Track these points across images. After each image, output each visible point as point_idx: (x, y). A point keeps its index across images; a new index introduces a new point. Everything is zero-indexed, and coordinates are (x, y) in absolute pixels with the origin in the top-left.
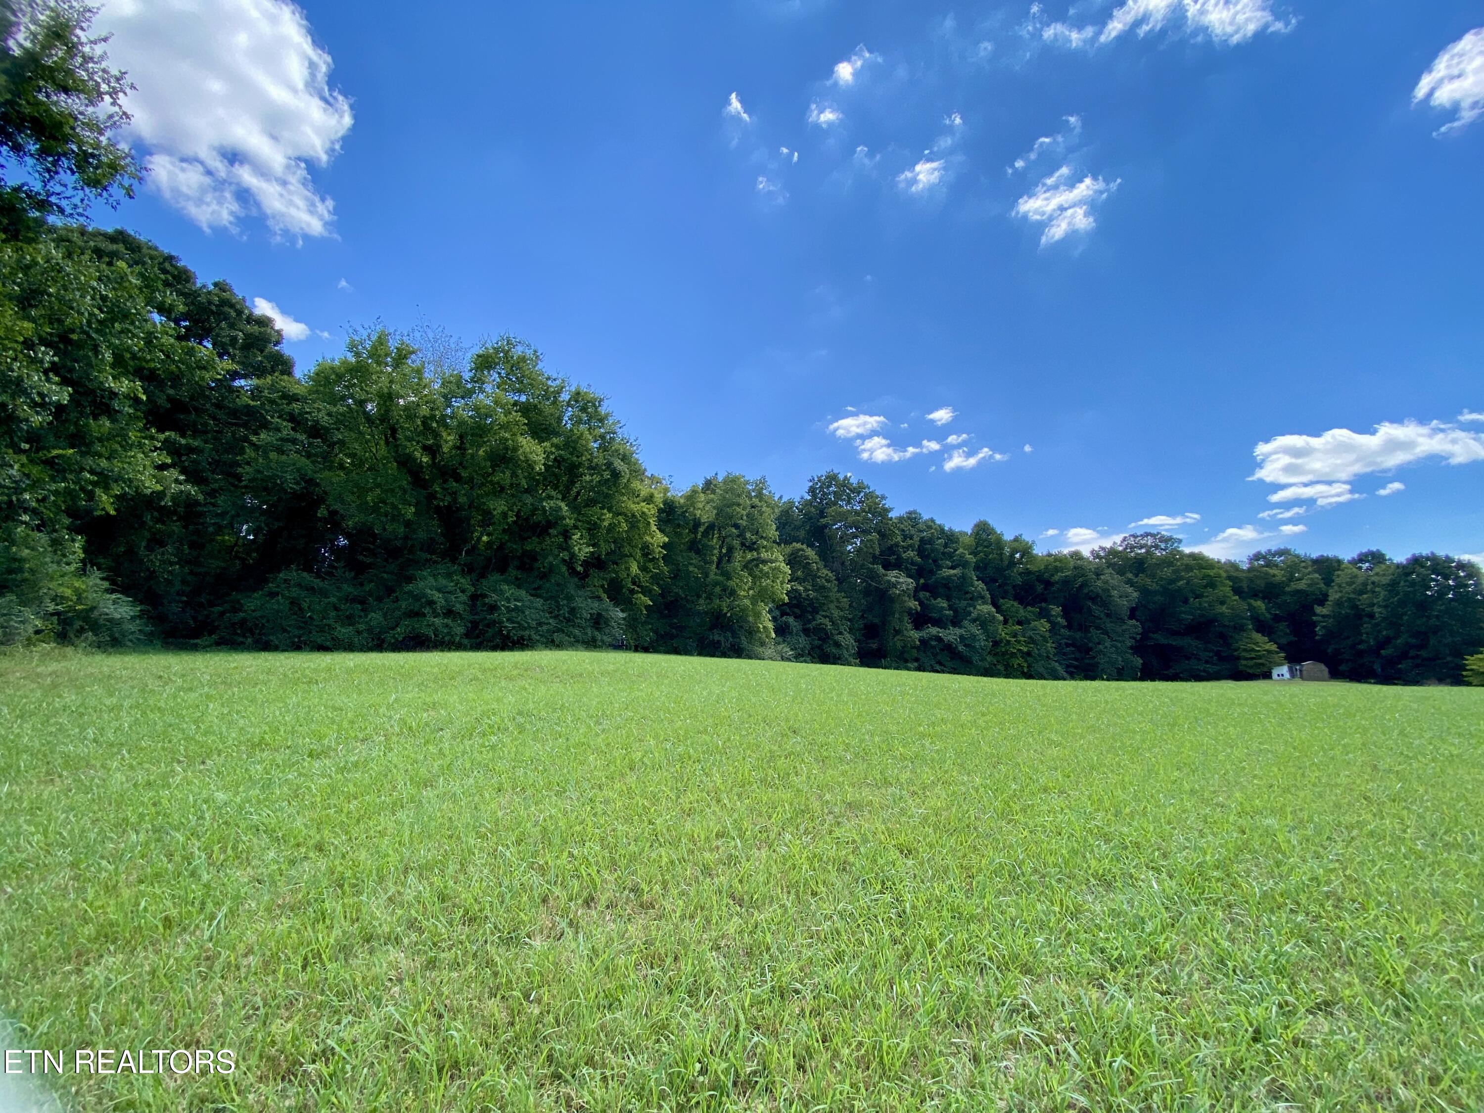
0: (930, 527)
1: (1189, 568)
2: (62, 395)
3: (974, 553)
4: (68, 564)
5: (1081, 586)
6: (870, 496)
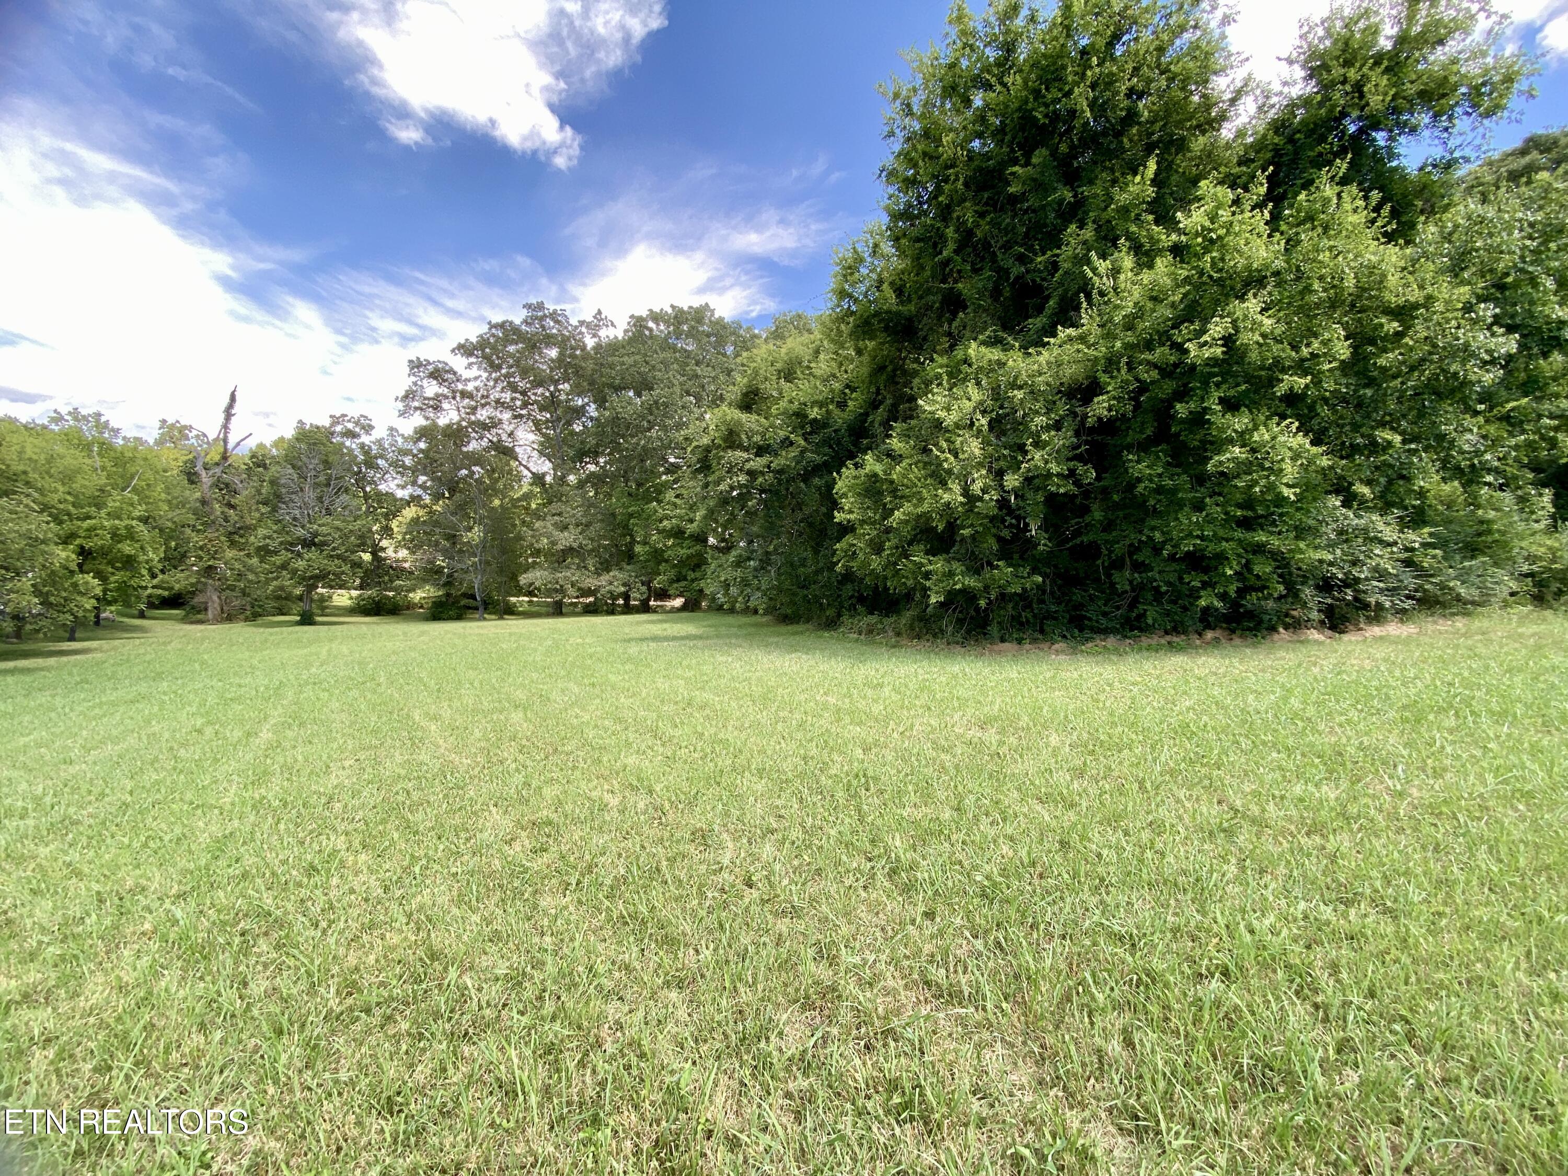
2: (1509, 344)
4: (1537, 521)
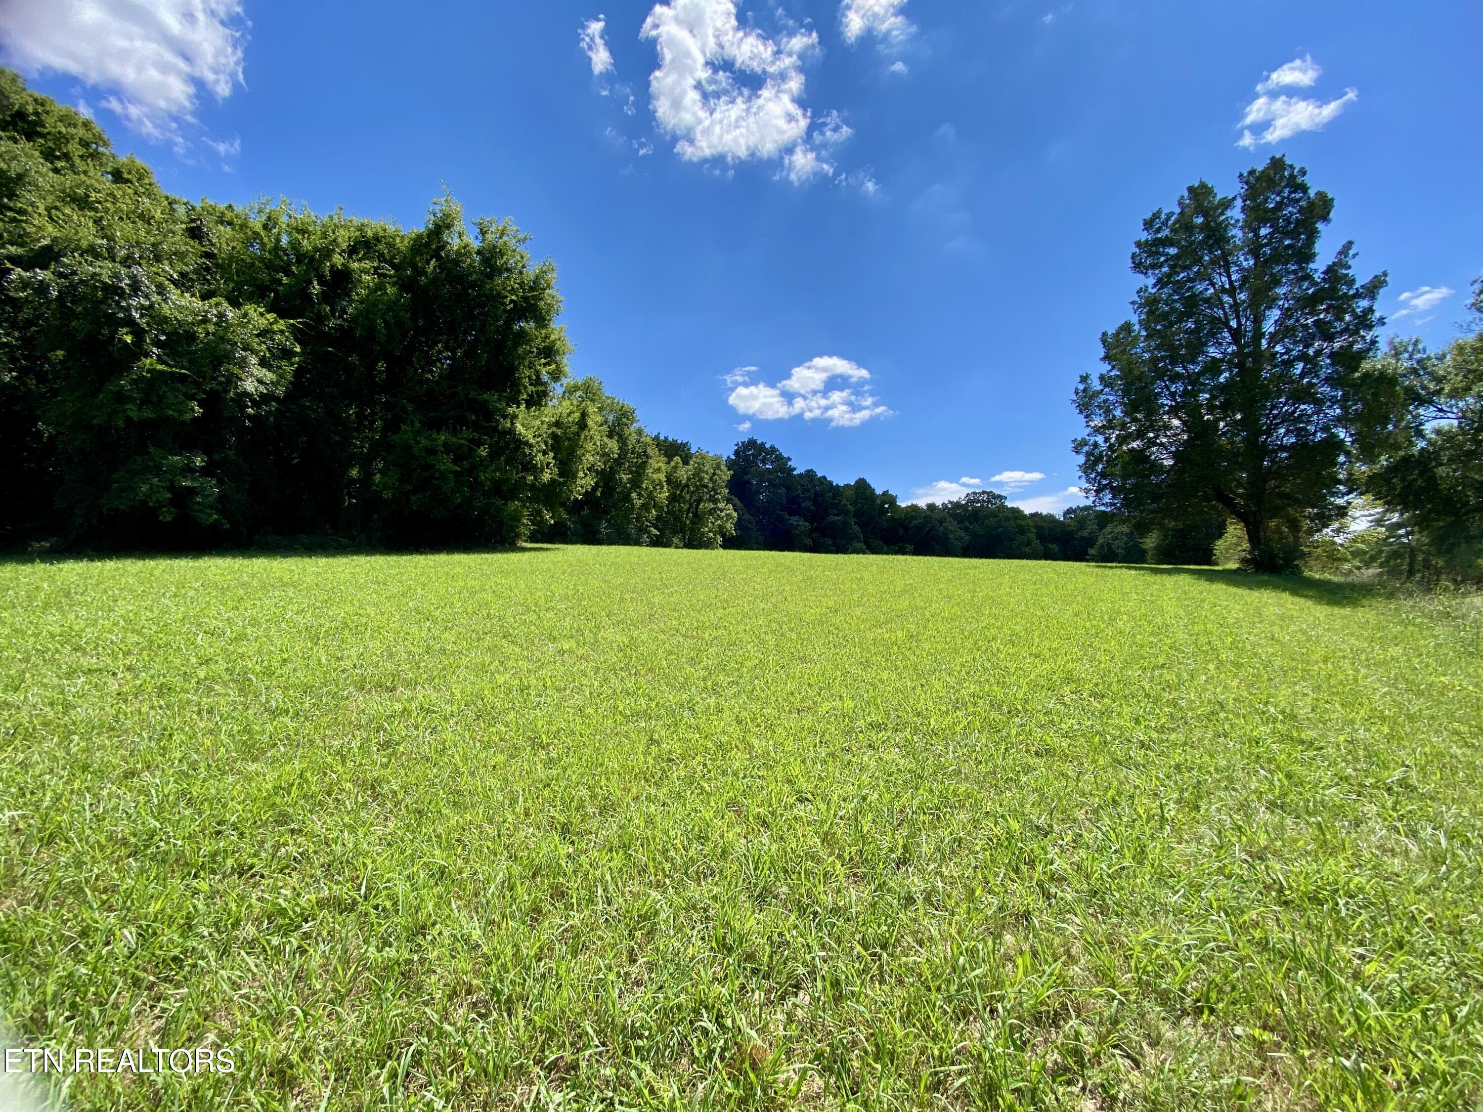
0: (822, 483)
1: (1007, 519)
3: (854, 503)
5: (930, 531)
6: (779, 457)
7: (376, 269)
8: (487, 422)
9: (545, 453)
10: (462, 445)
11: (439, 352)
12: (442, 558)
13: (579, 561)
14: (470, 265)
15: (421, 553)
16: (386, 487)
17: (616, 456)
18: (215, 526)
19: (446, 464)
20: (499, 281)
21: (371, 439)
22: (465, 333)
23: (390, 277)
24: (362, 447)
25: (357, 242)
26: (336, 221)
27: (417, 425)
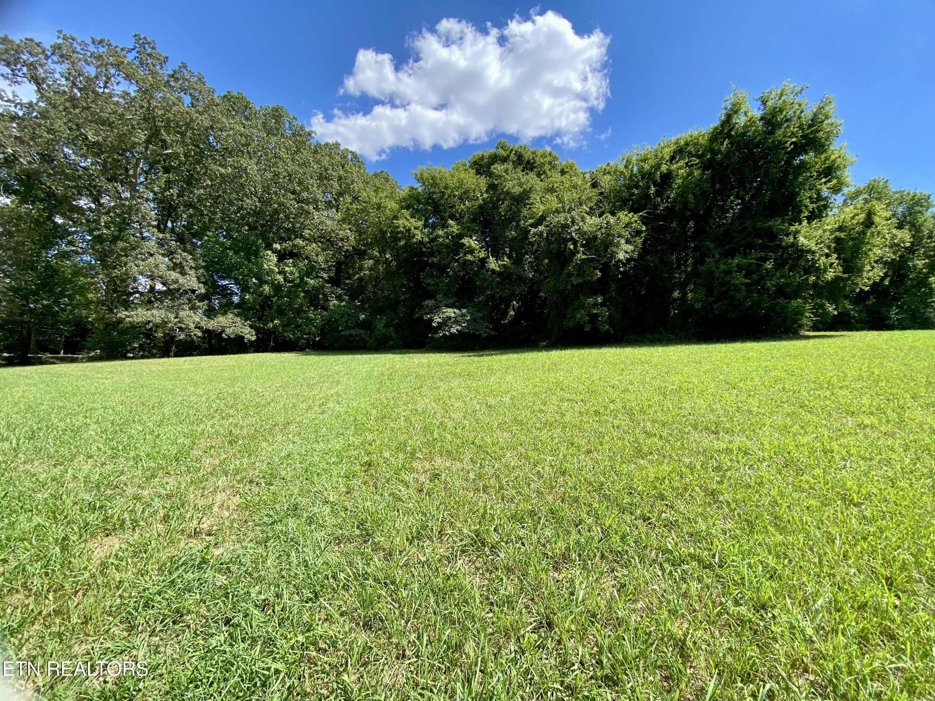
7: (686, 163)
8: (772, 242)
9: (827, 256)
10: (751, 264)
11: (732, 202)
12: (738, 345)
13: (868, 346)
14: (755, 131)
15: (722, 343)
16: (697, 301)
17: (908, 244)
18: (607, 332)
19: (740, 279)
20: (780, 132)
21: (685, 272)
22: (751, 182)
23: (696, 165)
24: (680, 278)
25: (675, 152)
26: (662, 145)
27: (717, 256)
